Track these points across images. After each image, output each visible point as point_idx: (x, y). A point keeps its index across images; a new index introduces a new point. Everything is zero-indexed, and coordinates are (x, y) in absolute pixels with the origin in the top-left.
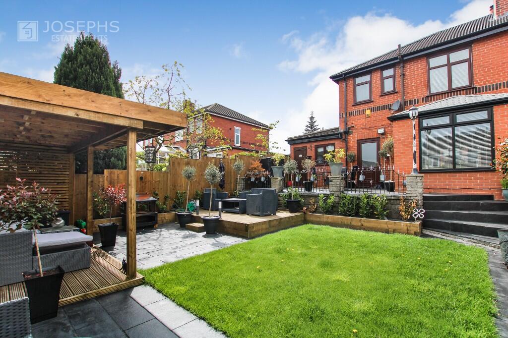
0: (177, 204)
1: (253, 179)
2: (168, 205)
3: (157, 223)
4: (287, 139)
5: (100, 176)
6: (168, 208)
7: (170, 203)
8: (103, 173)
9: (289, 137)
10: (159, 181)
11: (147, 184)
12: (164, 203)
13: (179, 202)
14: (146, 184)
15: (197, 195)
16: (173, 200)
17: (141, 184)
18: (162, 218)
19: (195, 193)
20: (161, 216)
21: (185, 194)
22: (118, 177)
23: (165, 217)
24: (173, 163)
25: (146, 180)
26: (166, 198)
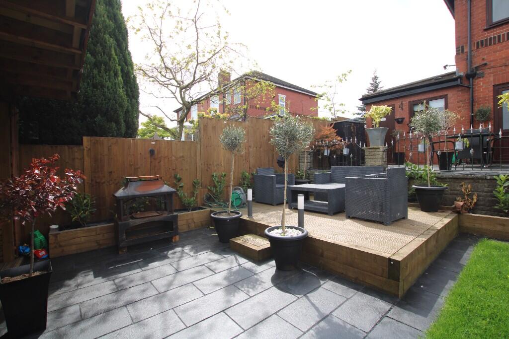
0: (214, 194)
1: (326, 153)
2: (199, 196)
3: (176, 233)
4: (361, 97)
5: (75, 149)
6: (199, 202)
7: (201, 193)
8: (81, 143)
9: (363, 94)
10: (183, 157)
11: (162, 163)
12: (192, 194)
13: (216, 191)
14: (160, 162)
15: (244, 178)
16: (206, 187)
17: (151, 162)
18: (187, 220)
19: (240, 176)
20: (185, 219)
21: (226, 178)
22: (109, 149)
23: (193, 219)
24: (206, 126)
25: (160, 156)
26: (194, 185)
